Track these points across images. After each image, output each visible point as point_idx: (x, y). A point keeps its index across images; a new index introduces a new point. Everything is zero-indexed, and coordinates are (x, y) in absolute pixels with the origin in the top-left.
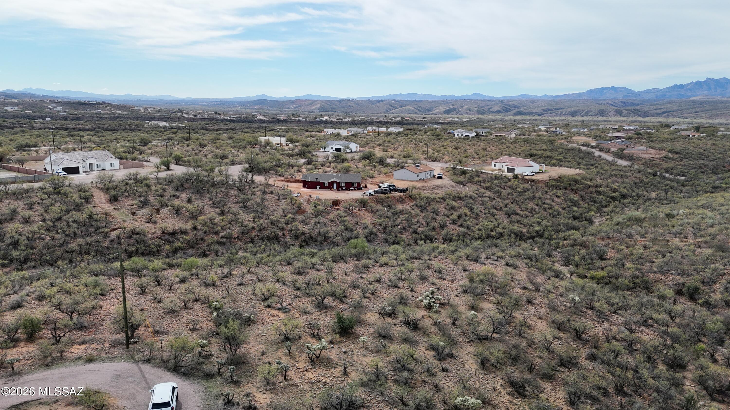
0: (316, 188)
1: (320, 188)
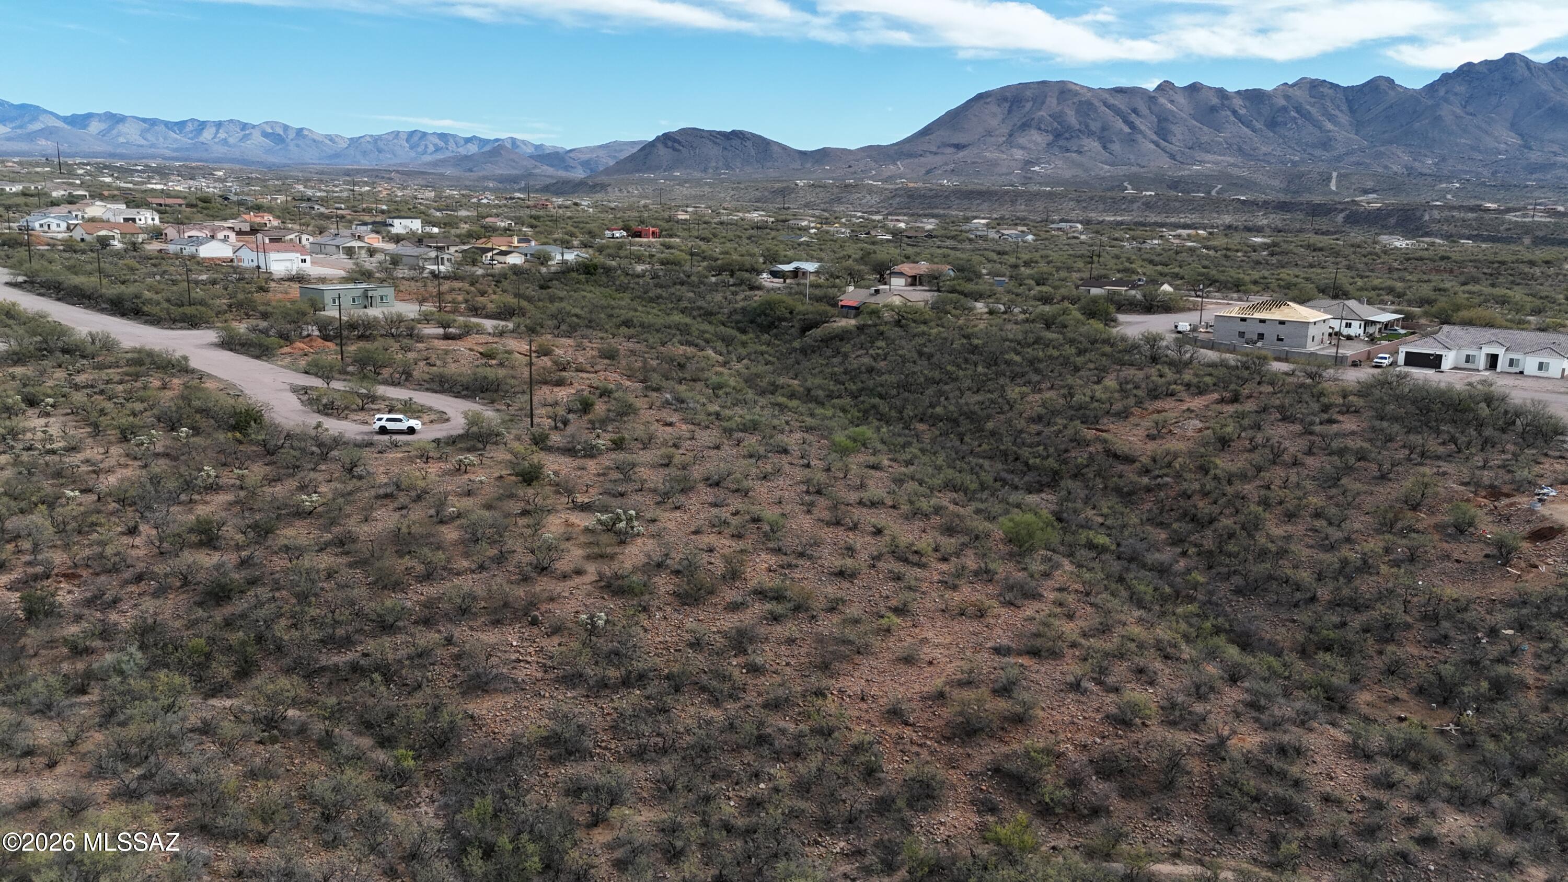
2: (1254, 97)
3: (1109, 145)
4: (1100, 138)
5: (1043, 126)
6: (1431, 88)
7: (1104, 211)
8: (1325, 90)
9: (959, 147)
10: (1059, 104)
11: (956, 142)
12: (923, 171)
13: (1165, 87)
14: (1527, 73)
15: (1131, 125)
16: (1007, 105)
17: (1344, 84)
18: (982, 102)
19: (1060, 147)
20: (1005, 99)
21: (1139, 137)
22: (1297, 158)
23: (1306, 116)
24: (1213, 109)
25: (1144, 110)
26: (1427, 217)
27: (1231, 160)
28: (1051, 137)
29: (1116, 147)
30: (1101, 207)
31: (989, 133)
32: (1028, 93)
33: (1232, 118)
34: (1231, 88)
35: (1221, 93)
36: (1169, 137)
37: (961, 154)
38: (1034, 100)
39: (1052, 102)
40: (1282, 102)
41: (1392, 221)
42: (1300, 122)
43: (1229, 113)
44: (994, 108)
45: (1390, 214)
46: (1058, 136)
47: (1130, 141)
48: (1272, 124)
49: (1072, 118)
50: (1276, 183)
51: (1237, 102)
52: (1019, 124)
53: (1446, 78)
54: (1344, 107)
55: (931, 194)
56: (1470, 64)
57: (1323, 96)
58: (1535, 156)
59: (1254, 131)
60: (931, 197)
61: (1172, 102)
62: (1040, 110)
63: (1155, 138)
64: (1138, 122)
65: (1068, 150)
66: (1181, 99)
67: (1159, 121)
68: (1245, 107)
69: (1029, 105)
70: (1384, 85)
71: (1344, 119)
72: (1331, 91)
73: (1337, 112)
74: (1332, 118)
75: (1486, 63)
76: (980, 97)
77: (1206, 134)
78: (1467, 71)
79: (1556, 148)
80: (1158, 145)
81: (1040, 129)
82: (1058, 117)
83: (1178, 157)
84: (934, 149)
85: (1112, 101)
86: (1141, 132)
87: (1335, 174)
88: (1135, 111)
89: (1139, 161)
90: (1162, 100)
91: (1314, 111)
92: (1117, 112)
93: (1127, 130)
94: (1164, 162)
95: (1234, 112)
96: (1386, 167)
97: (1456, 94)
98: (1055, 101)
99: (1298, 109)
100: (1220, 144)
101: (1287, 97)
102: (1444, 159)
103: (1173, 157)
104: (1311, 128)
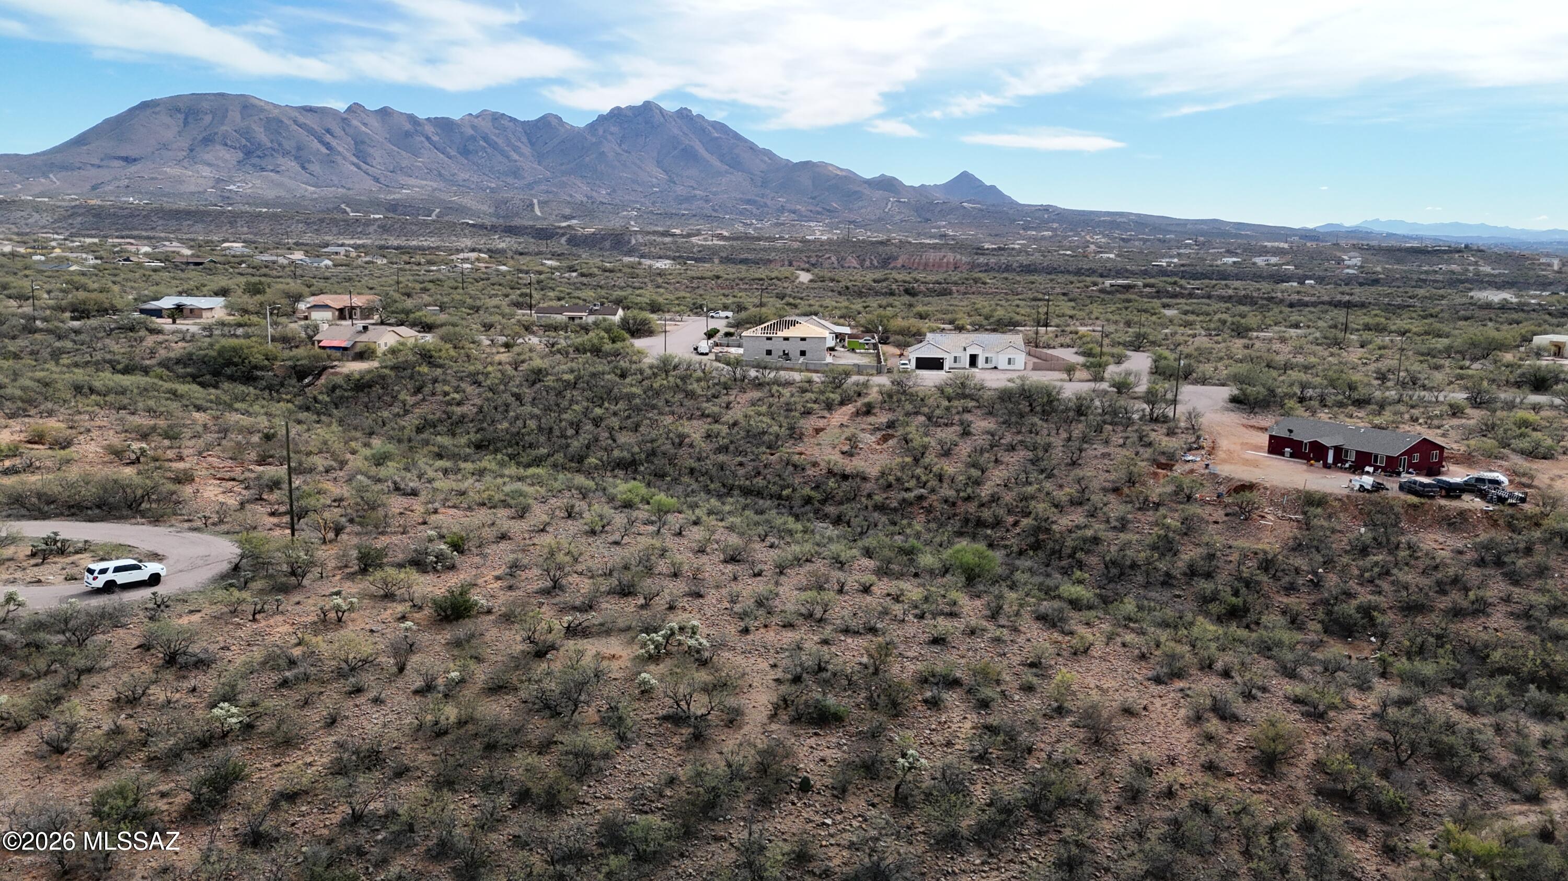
0: (1283, 454)
1: (1292, 456)
2: (444, 124)
3: (306, 165)
4: (296, 158)
5: (229, 143)
6: (592, 127)
7: (340, 234)
8: (505, 122)
9: (128, 160)
10: (243, 118)
11: (123, 154)
12: (88, 187)
13: (355, 109)
14: (662, 119)
15: (328, 146)
16: (181, 116)
17: (521, 118)
18: (149, 111)
19: (254, 165)
20: (179, 110)
21: (339, 159)
22: (493, 185)
23: (494, 146)
24: (407, 134)
25: (338, 131)
26: (633, 242)
27: (435, 185)
28: (241, 155)
29: (315, 168)
30: (335, 230)
31: (165, 146)
32: (205, 105)
33: (427, 144)
34: (422, 115)
35: (412, 119)
36: (369, 160)
37: (133, 169)
38: (213, 113)
39: (235, 115)
40: (470, 132)
41: (607, 244)
42: (489, 150)
43: (423, 139)
44: (167, 120)
45: (603, 238)
46: (248, 153)
47: (330, 161)
48: (465, 152)
49: (261, 135)
50: (485, 208)
51: (429, 129)
52: (200, 138)
53: (602, 119)
54: (524, 139)
55: (125, 212)
56: (618, 108)
57: (505, 129)
58: (679, 190)
59: (450, 157)
60: (126, 217)
61: (365, 124)
62: (222, 124)
63: (355, 160)
64: (334, 143)
65: (263, 169)
66: (374, 123)
67: (356, 143)
68: (437, 134)
69: (208, 119)
70: (554, 122)
71: (527, 150)
72: (511, 124)
73: (519, 144)
74: (516, 149)
75: (630, 108)
76: (144, 106)
77: (405, 159)
78: (617, 115)
79: (693, 183)
80: (359, 168)
81: (226, 145)
82: (246, 133)
83: (382, 180)
84: (97, 162)
85: (301, 119)
86: (339, 153)
87: (535, 201)
88: (328, 131)
89: (343, 183)
90: (355, 122)
91: (500, 141)
92: (311, 132)
93: (324, 150)
94: (370, 184)
95: (428, 138)
96: (571, 196)
97: (612, 134)
98: (238, 117)
99: (485, 139)
100: (420, 168)
101: (474, 127)
102: (614, 191)
103: (377, 180)
104: (500, 158)
